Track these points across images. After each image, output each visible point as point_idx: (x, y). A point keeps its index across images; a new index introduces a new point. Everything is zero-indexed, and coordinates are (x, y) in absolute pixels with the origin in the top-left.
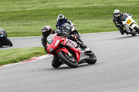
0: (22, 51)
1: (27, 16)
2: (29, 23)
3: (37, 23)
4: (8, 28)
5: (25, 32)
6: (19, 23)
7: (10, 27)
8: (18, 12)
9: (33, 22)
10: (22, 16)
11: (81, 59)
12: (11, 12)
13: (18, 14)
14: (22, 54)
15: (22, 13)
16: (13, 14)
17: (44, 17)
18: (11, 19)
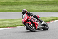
0: (47, 18)
1: (49, 3)
2: (50, 6)
3: (53, 6)
4: (41, 8)
5: (48, 10)
6: (46, 6)
7: (42, 8)
8: (46, 1)
9: (52, 6)
10: (47, 3)
11: (38, 27)
12: (43, 2)
13: (45, 2)
14: (47, 19)
15: (47, 2)
16: (44, 2)
17: (56, 4)
18: (43, 4)
